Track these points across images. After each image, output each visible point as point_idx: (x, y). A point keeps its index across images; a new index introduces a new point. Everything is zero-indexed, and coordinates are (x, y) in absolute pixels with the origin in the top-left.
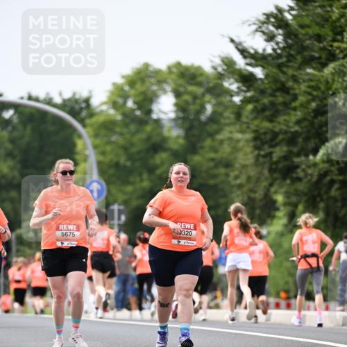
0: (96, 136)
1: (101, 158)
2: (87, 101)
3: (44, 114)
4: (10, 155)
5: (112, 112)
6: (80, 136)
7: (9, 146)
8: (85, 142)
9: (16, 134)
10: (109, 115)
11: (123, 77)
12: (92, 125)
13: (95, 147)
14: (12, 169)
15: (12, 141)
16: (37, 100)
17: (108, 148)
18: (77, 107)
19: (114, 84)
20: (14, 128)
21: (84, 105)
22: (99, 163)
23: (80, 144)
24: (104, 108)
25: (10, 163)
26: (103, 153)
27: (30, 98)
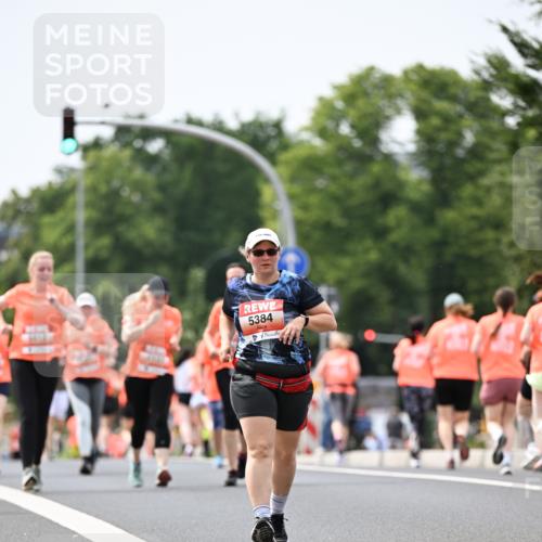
0: (293, 179)
1: (301, 214)
2: (278, 125)
3: (210, 146)
4: (158, 209)
5: (318, 142)
6: (267, 180)
7: (157, 196)
8: (276, 190)
9: (168, 177)
10: (313, 147)
11: (336, 87)
12: (287, 163)
13: (292, 197)
14: (161, 230)
15: (162, 188)
16: (200, 124)
17: (314, 199)
18: (261, 135)
19: (321, 99)
20: (165, 169)
21: (272, 132)
22: (298, 224)
23: (267, 193)
24: (306, 136)
25: (158, 222)
26: (305, 207)
27: (190, 121)
